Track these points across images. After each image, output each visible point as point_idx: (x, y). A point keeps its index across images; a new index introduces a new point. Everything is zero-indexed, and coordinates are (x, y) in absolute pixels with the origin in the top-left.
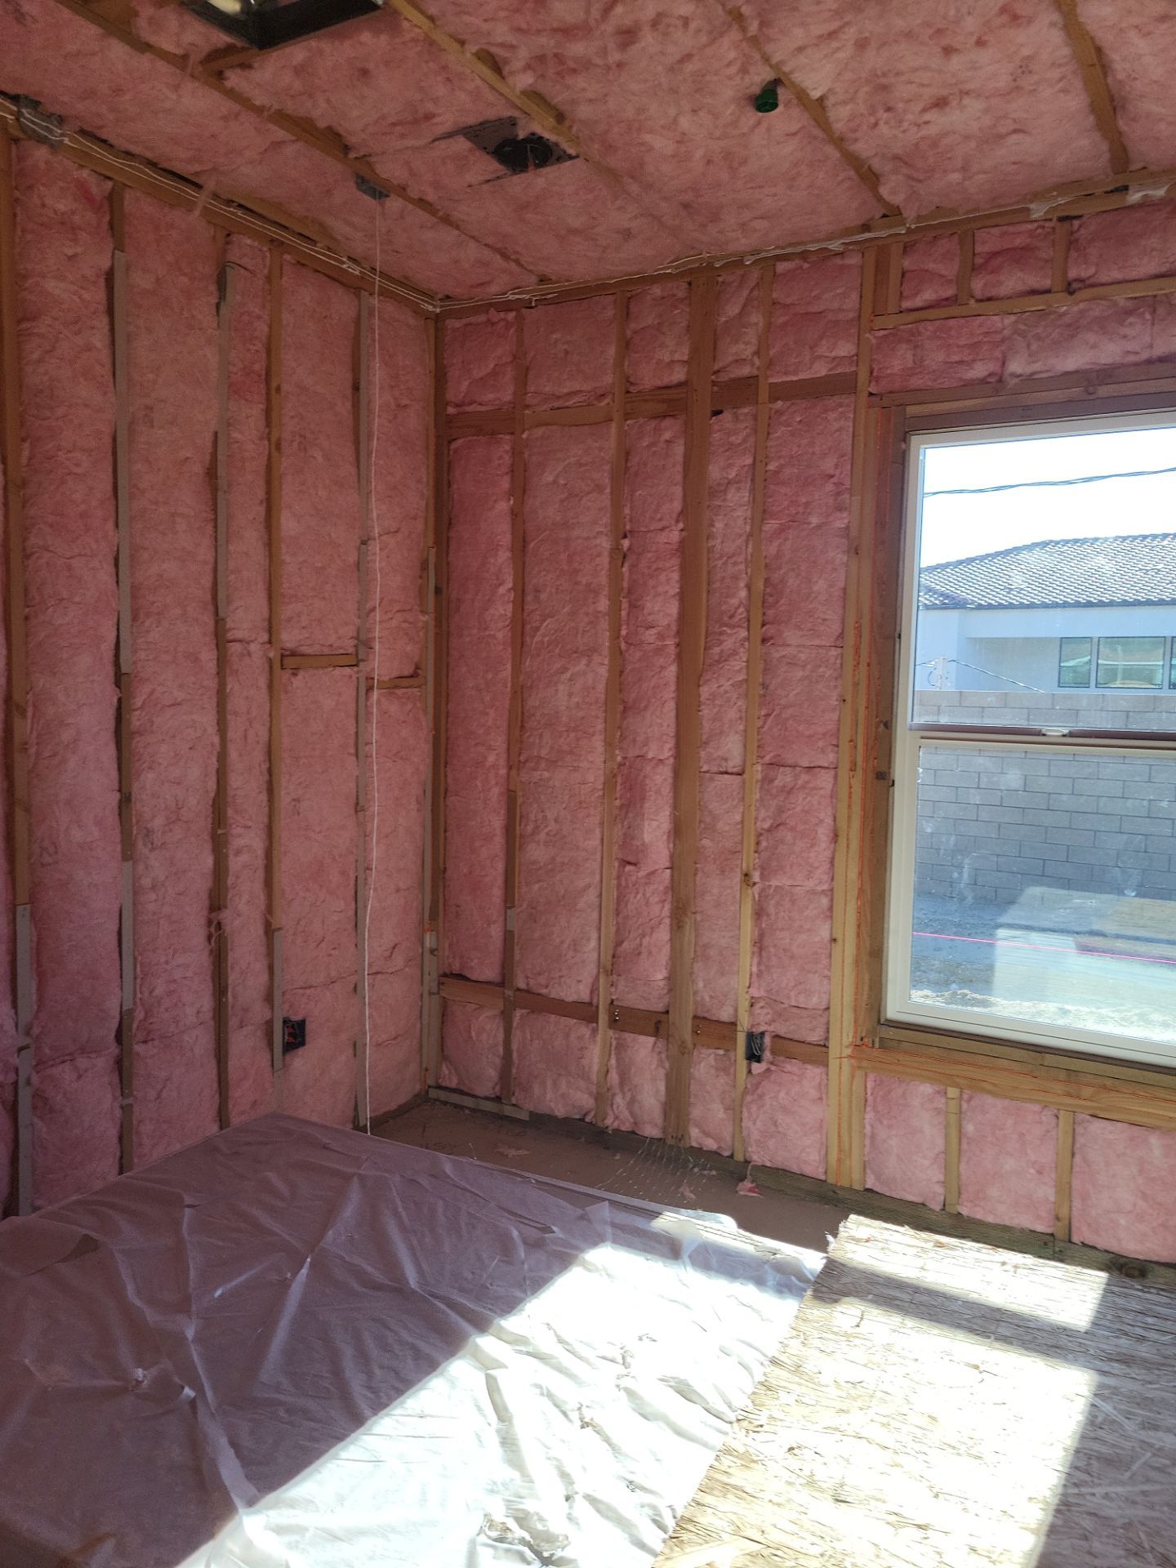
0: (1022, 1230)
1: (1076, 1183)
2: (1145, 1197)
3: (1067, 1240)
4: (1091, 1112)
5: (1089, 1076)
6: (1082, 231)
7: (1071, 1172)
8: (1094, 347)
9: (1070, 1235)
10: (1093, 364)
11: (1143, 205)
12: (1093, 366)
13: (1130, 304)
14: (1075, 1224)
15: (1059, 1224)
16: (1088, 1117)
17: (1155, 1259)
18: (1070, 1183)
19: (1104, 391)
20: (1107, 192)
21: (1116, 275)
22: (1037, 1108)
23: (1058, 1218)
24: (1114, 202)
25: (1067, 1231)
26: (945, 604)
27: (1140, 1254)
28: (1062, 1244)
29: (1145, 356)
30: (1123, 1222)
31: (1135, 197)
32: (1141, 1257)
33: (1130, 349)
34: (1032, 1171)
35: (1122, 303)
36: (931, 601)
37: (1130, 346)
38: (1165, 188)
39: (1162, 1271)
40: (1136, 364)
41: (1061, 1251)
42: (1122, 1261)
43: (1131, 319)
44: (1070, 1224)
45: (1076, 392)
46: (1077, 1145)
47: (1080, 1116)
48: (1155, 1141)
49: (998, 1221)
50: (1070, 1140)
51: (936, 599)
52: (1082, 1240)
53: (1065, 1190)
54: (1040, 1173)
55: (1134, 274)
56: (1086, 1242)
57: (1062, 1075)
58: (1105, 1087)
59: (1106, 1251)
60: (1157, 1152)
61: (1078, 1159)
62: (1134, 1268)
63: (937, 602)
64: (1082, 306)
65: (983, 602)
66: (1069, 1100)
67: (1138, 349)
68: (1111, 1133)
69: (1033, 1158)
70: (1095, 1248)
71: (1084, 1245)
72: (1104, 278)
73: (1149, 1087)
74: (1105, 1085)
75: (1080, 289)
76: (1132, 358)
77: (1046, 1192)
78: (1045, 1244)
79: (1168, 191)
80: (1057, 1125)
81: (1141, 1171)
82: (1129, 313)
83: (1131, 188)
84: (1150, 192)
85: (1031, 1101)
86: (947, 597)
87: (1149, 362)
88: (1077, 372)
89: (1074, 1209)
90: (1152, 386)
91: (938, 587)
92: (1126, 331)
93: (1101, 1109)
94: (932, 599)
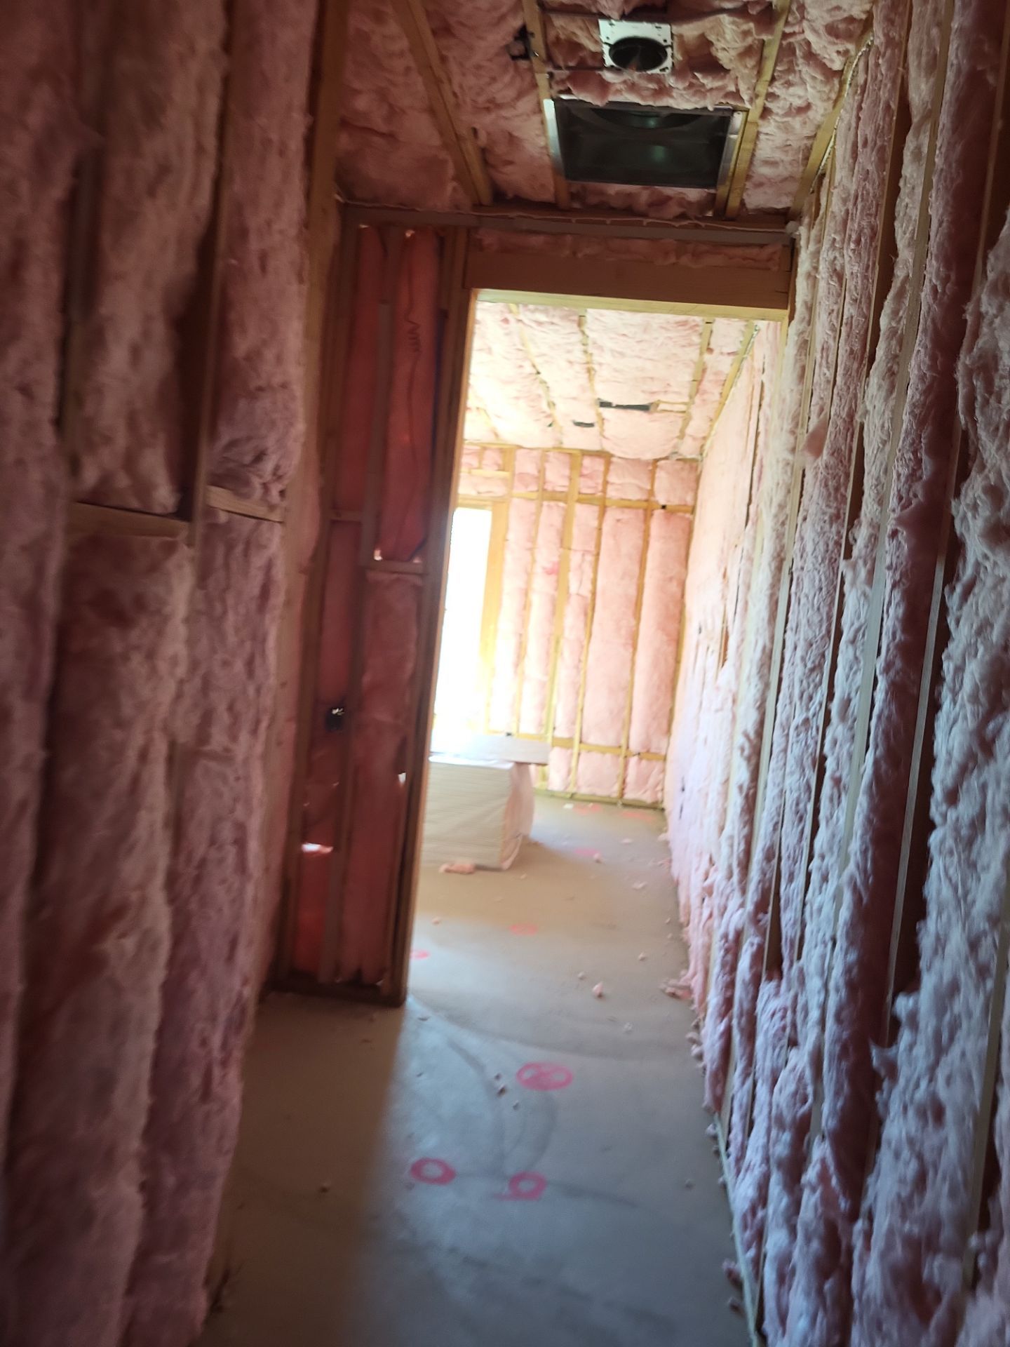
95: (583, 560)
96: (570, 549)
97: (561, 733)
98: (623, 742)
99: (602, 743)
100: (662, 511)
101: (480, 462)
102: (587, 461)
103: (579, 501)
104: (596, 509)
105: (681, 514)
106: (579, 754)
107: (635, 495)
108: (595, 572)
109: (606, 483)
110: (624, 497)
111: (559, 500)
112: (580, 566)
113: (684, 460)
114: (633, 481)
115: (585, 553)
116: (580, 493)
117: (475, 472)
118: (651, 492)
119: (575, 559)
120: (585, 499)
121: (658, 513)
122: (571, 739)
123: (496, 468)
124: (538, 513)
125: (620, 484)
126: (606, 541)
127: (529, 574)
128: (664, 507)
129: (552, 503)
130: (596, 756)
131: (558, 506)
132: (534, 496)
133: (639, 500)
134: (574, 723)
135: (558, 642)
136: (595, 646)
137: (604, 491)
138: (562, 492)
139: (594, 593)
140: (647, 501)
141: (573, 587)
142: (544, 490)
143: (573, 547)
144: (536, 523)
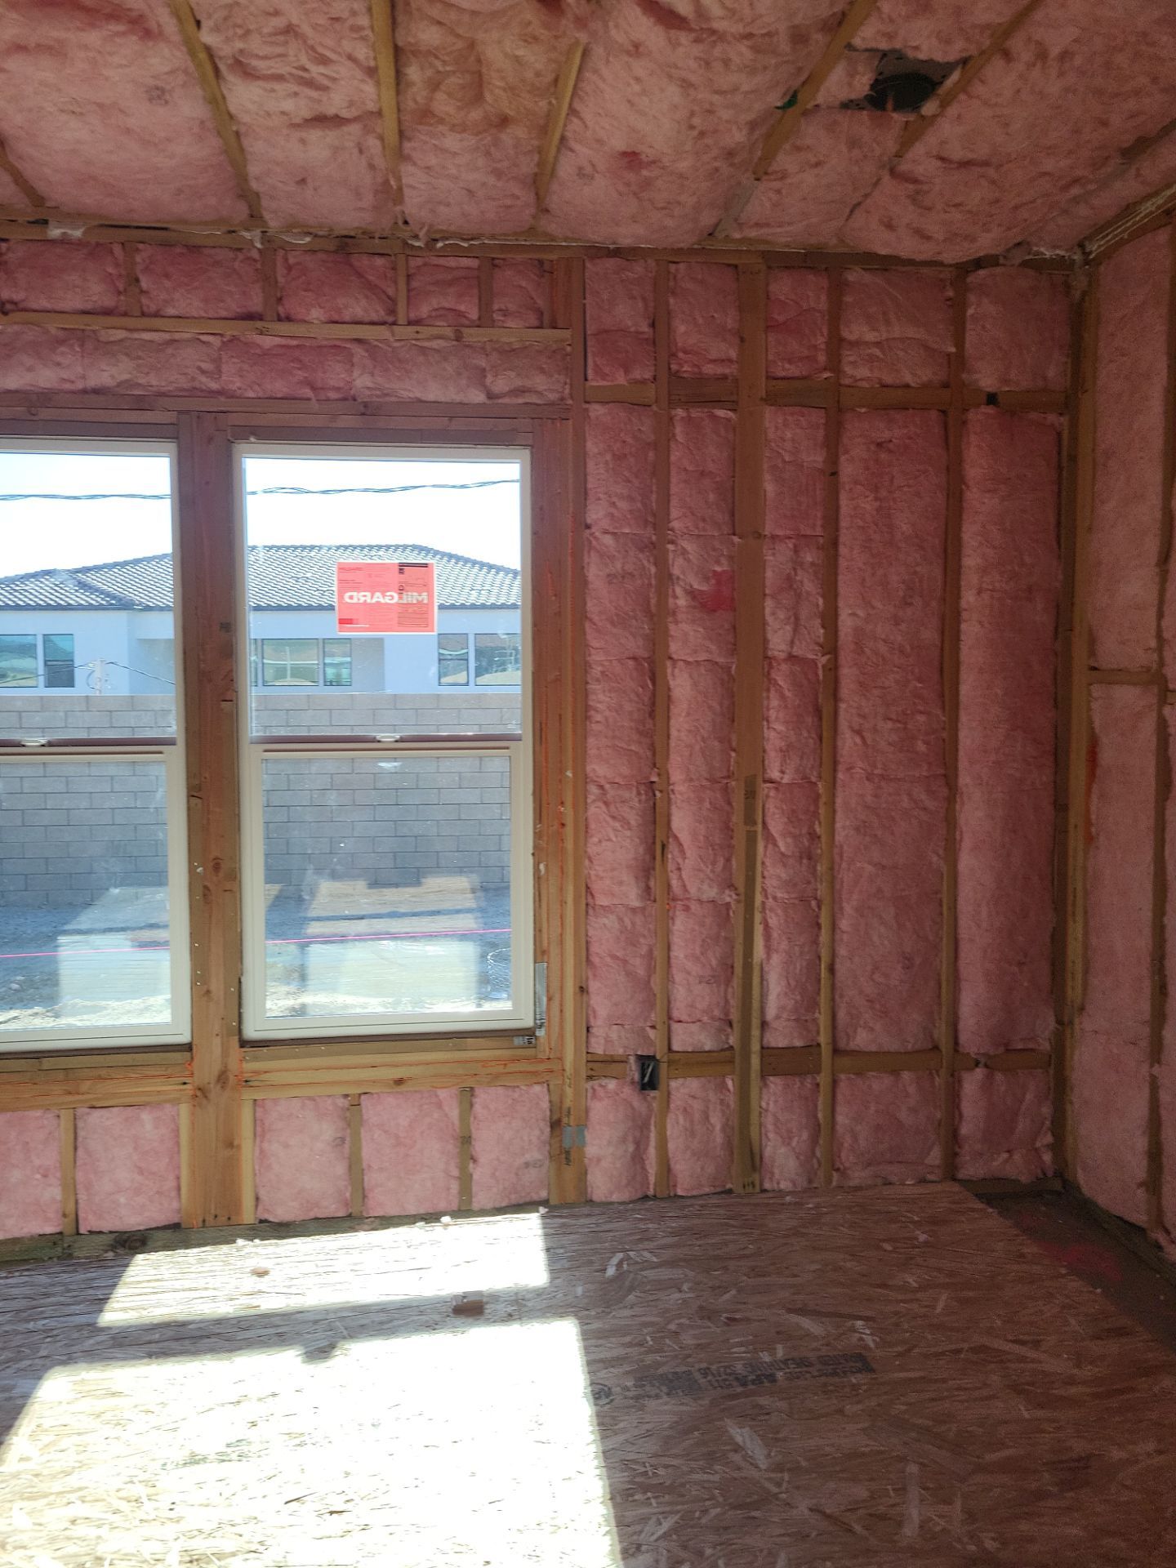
0: (32, 1238)
1: (80, 1176)
2: (141, 1171)
3: (74, 1231)
4: (88, 1105)
5: (86, 1070)
6: (10, 255)
7: (75, 1167)
8: (30, 369)
9: (77, 1228)
10: (32, 385)
11: (64, 241)
12: (32, 388)
13: (61, 334)
14: (81, 1215)
15: (66, 1220)
16: (88, 1110)
17: (154, 1225)
18: (74, 1179)
19: (45, 414)
20: (29, 222)
21: (45, 304)
22: (39, 1113)
23: (65, 1215)
24: (34, 233)
25: (74, 1226)
26: (112, 604)
27: (140, 1225)
28: (71, 1239)
29: (80, 385)
30: (122, 1200)
31: (55, 232)
32: (142, 1228)
33: (65, 376)
34: (38, 1176)
35: (53, 331)
36: (97, 601)
37: (65, 374)
38: (82, 230)
39: (160, 1234)
40: (73, 392)
41: (69, 1246)
42: (125, 1237)
43: (63, 349)
44: (77, 1215)
45: (20, 411)
46: (80, 1139)
47: (80, 1111)
48: (146, 1116)
49: (9, 1236)
50: (72, 1136)
51: (103, 599)
52: (89, 1229)
53: (70, 1187)
54: (45, 1176)
55: (61, 306)
56: (94, 1229)
57: (61, 1075)
58: (100, 1078)
59: (111, 1232)
60: (149, 1126)
61: (80, 1152)
62: (136, 1240)
63: (104, 602)
64: (16, 328)
65: (151, 604)
66: (70, 1098)
67: (73, 378)
68: (107, 1119)
69: (37, 1162)
70: (101, 1232)
71: (91, 1232)
72: (35, 306)
73: (139, 1068)
74: (100, 1076)
75: (13, 311)
76: (67, 386)
77: (53, 1193)
78: (55, 1244)
79: (84, 233)
80: (59, 1125)
81: (135, 1149)
82: (61, 342)
83: (50, 222)
84: (70, 232)
85: (31, 1108)
86: (114, 597)
87: (85, 391)
88: (17, 391)
89: (80, 1201)
90: (85, 415)
91: (105, 587)
92: (59, 359)
93: (98, 1099)
94: (99, 599)
95: (797, 564)
96: (759, 536)
97: (782, 1036)
98: (941, 1033)
99: (891, 1044)
100: (990, 410)
101: (485, 306)
102: (782, 287)
103: (772, 399)
104: (818, 417)
105: (1033, 415)
106: (835, 1083)
107: (915, 372)
108: (831, 591)
109: (837, 343)
110: (888, 379)
111: (718, 402)
112: (789, 583)
113: (1037, 265)
114: (911, 332)
115: (801, 540)
116: (770, 377)
117: (473, 335)
118: (958, 362)
119: (776, 562)
120: (785, 394)
121: (979, 416)
122: (813, 1047)
123: (533, 320)
124: (662, 444)
125: (878, 344)
126: (855, 505)
127: (657, 618)
128: (992, 399)
129: (696, 413)
130: (879, 1083)
131: (714, 417)
132: (650, 392)
133: (925, 386)
134: (813, 1005)
135: (751, 794)
136: (852, 792)
137: (834, 364)
138: (724, 377)
139: (831, 647)
140: (946, 385)
141: (778, 641)
142: (675, 376)
143: (768, 529)
144: (660, 472)
